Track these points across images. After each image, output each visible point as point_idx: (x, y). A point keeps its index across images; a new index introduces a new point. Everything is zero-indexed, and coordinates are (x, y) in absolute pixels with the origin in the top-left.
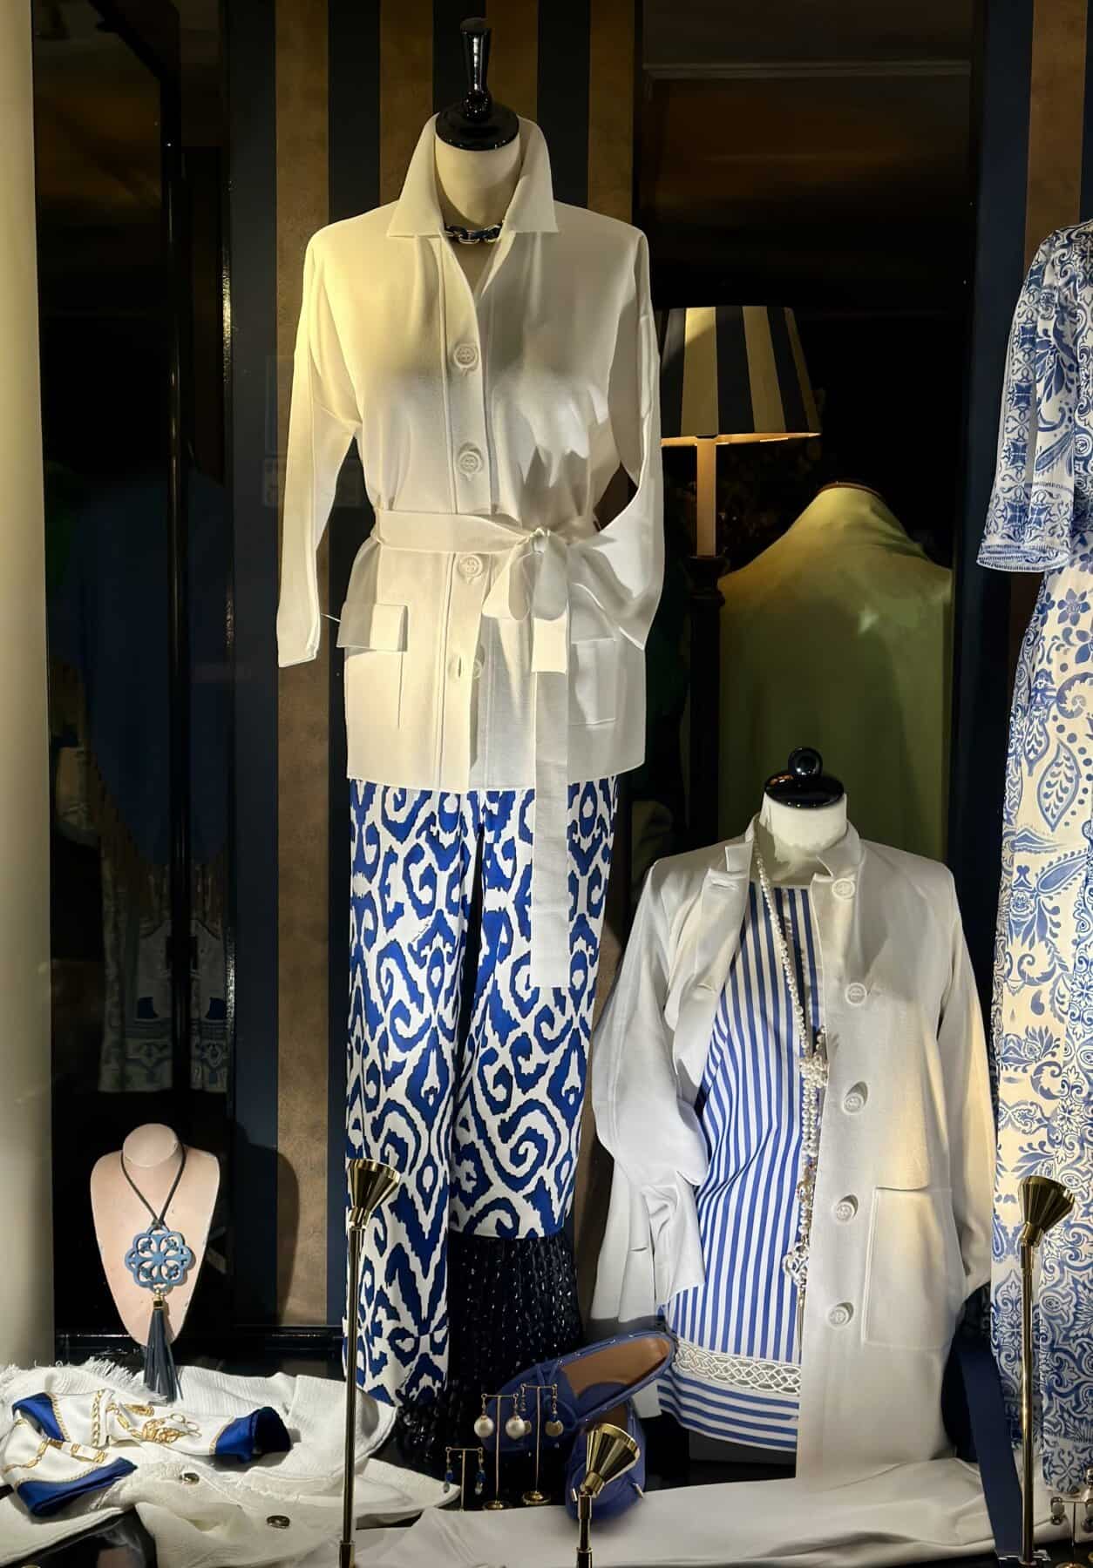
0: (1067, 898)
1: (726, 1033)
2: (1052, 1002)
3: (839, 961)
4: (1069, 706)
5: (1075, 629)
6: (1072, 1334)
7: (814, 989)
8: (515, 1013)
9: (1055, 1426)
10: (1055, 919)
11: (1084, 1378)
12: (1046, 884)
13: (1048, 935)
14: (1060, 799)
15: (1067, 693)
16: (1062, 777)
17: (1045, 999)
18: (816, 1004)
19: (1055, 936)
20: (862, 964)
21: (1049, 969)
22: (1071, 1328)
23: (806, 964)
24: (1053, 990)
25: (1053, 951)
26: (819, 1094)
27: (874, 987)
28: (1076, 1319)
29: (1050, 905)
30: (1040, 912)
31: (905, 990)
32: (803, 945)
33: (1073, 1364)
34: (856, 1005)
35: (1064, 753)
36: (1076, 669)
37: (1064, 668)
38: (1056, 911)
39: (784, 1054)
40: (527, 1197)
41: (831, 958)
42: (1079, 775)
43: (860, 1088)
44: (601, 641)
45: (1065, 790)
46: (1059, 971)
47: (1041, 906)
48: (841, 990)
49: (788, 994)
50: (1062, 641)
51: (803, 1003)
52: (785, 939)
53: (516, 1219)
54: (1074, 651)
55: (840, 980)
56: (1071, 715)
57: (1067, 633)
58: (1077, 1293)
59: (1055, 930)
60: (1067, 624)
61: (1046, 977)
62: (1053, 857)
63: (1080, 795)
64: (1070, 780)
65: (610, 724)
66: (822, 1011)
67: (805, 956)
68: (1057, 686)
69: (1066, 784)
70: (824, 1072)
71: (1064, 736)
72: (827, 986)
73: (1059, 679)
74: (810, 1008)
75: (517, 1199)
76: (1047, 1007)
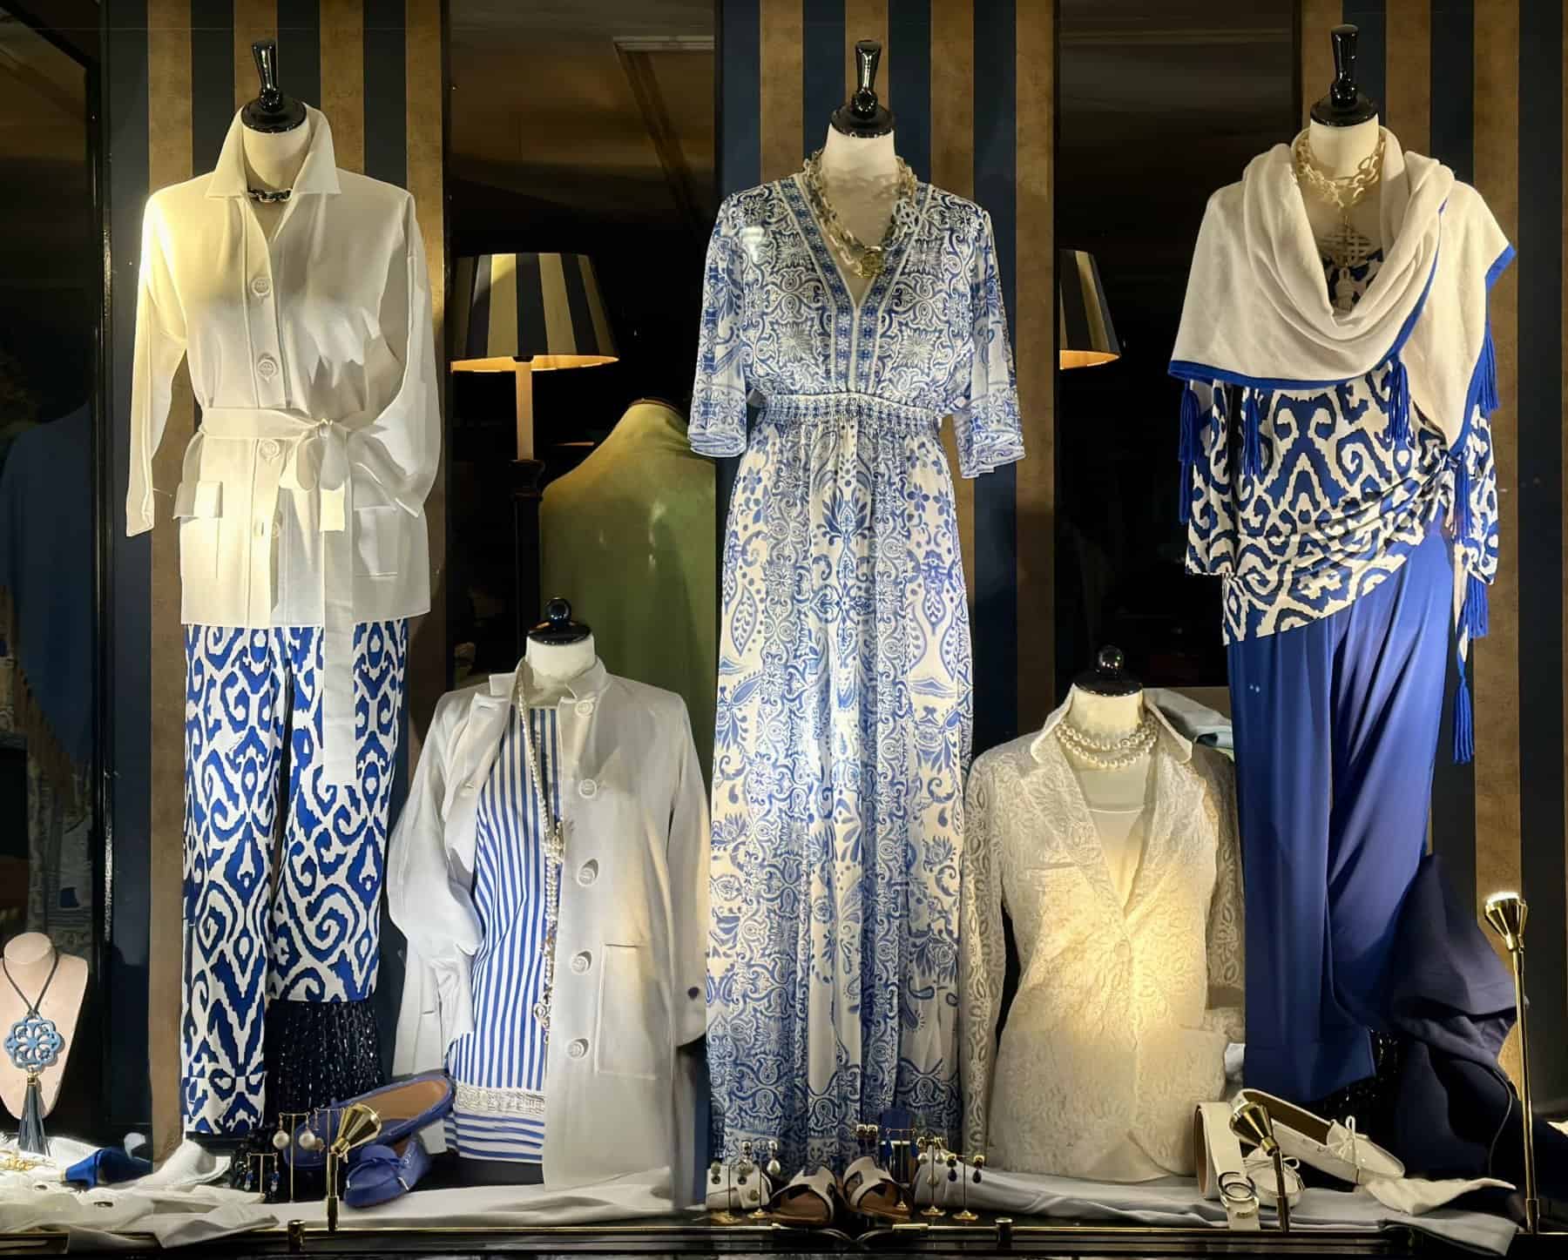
0: (751, 709)
1: (485, 823)
2: (744, 793)
3: (575, 762)
4: (749, 558)
5: (753, 498)
6: (753, 1052)
7: (555, 785)
8: (318, 813)
9: (732, 1121)
10: (744, 725)
11: (761, 1086)
12: (737, 699)
13: (739, 739)
14: (745, 631)
15: (748, 547)
16: (745, 614)
17: (738, 791)
18: (556, 797)
19: (744, 739)
20: (592, 767)
21: (740, 767)
22: (752, 1048)
23: (550, 766)
24: (744, 785)
25: (742, 750)
26: (558, 868)
27: (604, 783)
28: (756, 1040)
29: (740, 715)
30: (734, 721)
31: (629, 785)
32: (549, 752)
33: (752, 1076)
34: (586, 797)
35: (747, 594)
36: (753, 529)
37: (746, 528)
38: (744, 719)
39: (531, 838)
40: (331, 967)
41: (568, 762)
42: (756, 611)
43: (593, 864)
44: (382, 509)
45: (748, 624)
46: (748, 768)
47: (733, 716)
48: (576, 785)
49: (534, 789)
50: (744, 507)
51: (546, 797)
52: (534, 747)
53: (322, 985)
54: (752, 514)
55: (575, 777)
56: (750, 564)
57: (748, 500)
58: (757, 1019)
59: (744, 735)
60: (748, 493)
61: (739, 773)
62: (741, 677)
63: (758, 627)
64: (750, 615)
65: (392, 576)
66: (561, 802)
67: (549, 761)
68: (741, 543)
69: (748, 619)
70: (561, 851)
71: (746, 581)
72: (565, 783)
73: (743, 536)
74: (552, 801)
75: (322, 968)
76: (740, 796)
